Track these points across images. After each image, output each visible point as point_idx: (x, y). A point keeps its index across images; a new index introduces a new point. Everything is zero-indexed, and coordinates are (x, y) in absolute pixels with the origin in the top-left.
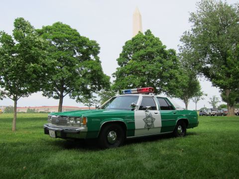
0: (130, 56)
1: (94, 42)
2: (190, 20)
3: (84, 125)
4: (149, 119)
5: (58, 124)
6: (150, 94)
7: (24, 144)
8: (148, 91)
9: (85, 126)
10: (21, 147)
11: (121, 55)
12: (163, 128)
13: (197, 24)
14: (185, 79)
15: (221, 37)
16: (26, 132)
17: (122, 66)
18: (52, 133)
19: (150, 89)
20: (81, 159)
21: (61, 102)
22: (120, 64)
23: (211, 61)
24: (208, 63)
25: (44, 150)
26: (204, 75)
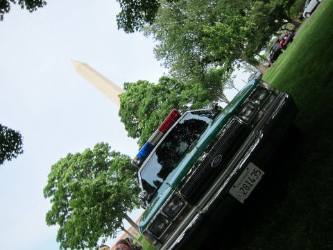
0: (135, 120)
11: (126, 129)
14: (198, 87)
22: (135, 137)
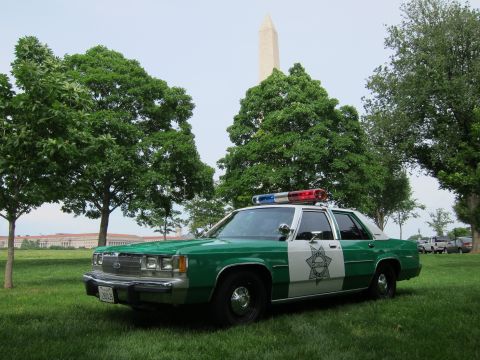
0: (258, 123)
1: (180, 91)
2: (388, 43)
3: (180, 273)
4: (319, 259)
5: (118, 271)
6: (318, 204)
7: (40, 318)
8: (313, 196)
9: (184, 275)
10: (35, 325)
11: (236, 119)
12: (348, 280)
13: (402, 51)
15: (455, 81)
16: (35, 290)
17: (239, 144)
18: (105, 293)
19: (317, 192)
20: (179, 350)
21: (104, 225)
22: (234, 139)
23: (435, 132)
24: (428, 137)
25: (90, 331)
26: (420, 162)
